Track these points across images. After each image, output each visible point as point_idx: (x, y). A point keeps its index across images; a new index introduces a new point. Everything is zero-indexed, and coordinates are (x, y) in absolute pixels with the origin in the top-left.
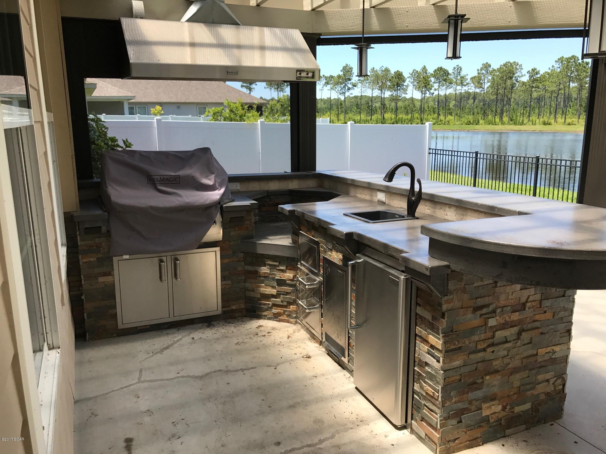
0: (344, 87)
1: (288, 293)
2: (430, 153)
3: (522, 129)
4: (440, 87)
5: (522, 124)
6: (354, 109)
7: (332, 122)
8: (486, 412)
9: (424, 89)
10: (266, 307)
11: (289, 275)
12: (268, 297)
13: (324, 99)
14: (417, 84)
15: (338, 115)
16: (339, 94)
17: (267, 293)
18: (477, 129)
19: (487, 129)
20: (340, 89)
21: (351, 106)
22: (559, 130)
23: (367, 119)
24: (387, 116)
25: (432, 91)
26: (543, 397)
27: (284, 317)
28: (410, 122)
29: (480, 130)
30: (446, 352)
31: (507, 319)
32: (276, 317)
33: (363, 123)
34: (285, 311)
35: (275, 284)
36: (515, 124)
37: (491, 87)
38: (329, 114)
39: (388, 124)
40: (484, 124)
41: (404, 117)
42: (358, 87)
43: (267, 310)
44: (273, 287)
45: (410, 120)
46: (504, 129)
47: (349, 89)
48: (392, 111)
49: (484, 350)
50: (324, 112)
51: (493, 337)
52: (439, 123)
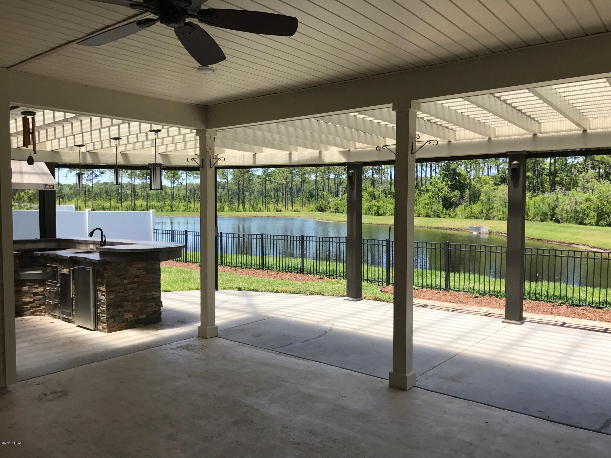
0: (92, 174)
1: (40, 300)
2: (154, 233)
3: (259, 215)
4: (188, 177)
5: (260, 210)
6: (104, 196)
7: (79, 208)
8: (126, 317)
9: (173, 179)
10: (26, 309)
11: (41, 289)
12: (28, 303)
13: (69, 184)
14: (166, 174)
15: (86, 201)
16: (86, 180)
17: (26, 301)
18: (222, 215)
19: (231, 215)
20: (86, 176)
21: (100, 192)
22: (287, 216)
23: (116, 206)
24: (138, 203)
25: (180, 181)
26: (151, 312)
27: (38, 313)
28: (160, 209)
29: (225, 216)
30: (107, 292)
31: (132, 281)
32: (33, 314)
33: (113, 209)
34: (38, 310)
35: (32, 295)
36: (254, 211)
37: (234, 178)
38: (76, 200)
39: (139, 211)
40: (228, 211)
41: (156, 204)
42: (106, 174)
43: (27, 311)
44: (31, 297)
45: (161, 207)
46: (245, 215)
47: (96, 176)
48: (144, 199)
49: (123, 292)
50: (70, 198)
51: (126, 287)
52: (188, 210)
